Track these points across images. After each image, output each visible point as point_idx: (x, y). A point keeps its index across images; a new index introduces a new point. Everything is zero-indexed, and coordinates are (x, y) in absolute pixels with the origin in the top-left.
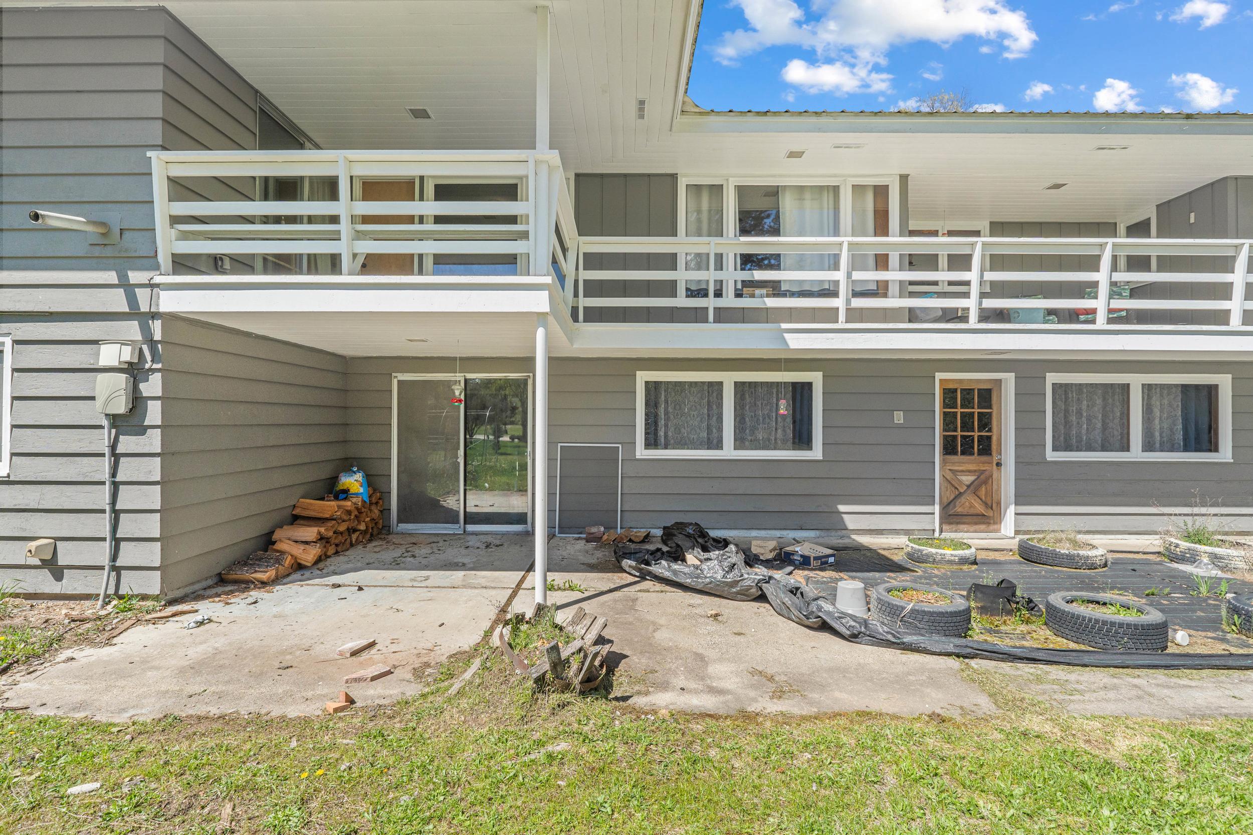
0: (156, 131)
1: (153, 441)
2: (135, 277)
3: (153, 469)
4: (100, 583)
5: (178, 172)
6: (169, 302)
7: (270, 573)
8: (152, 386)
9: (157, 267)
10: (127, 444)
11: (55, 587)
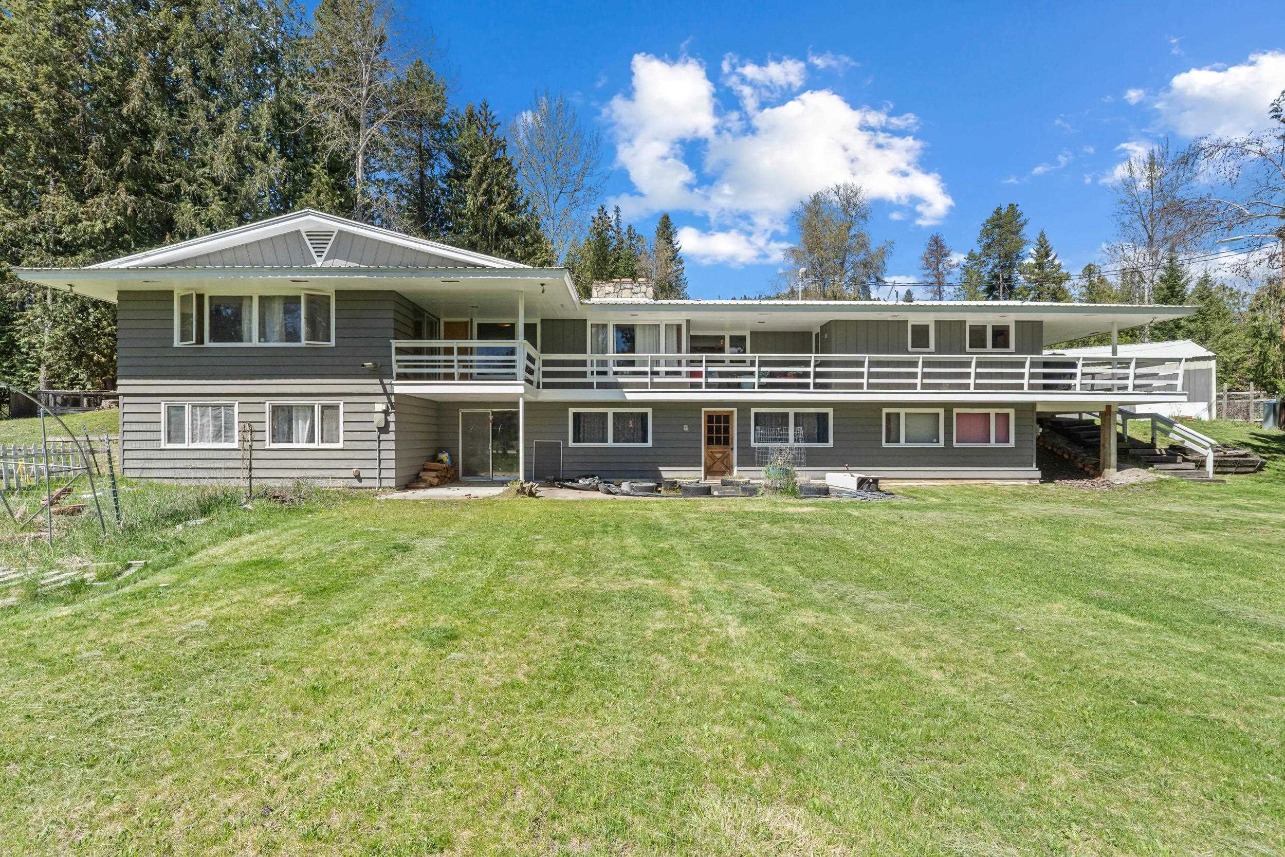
0: (392, 333)
1: (392, 436)
2: (385, 381)
3: (392, 445)
4: (376, 483)
5: (399, 345)
6: (397, 390)
7: (423, 485)
8: (392, 418)
9: (392, 378)
10: (383, 437)
11: (360, 485)
